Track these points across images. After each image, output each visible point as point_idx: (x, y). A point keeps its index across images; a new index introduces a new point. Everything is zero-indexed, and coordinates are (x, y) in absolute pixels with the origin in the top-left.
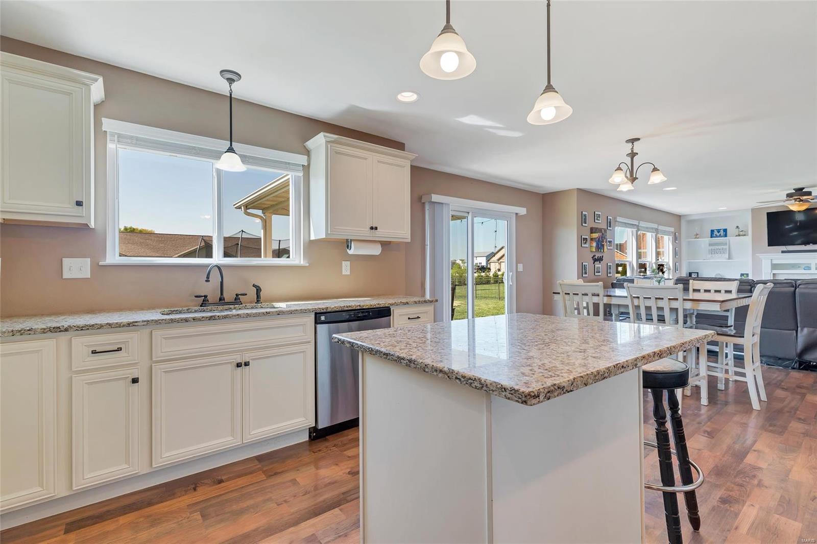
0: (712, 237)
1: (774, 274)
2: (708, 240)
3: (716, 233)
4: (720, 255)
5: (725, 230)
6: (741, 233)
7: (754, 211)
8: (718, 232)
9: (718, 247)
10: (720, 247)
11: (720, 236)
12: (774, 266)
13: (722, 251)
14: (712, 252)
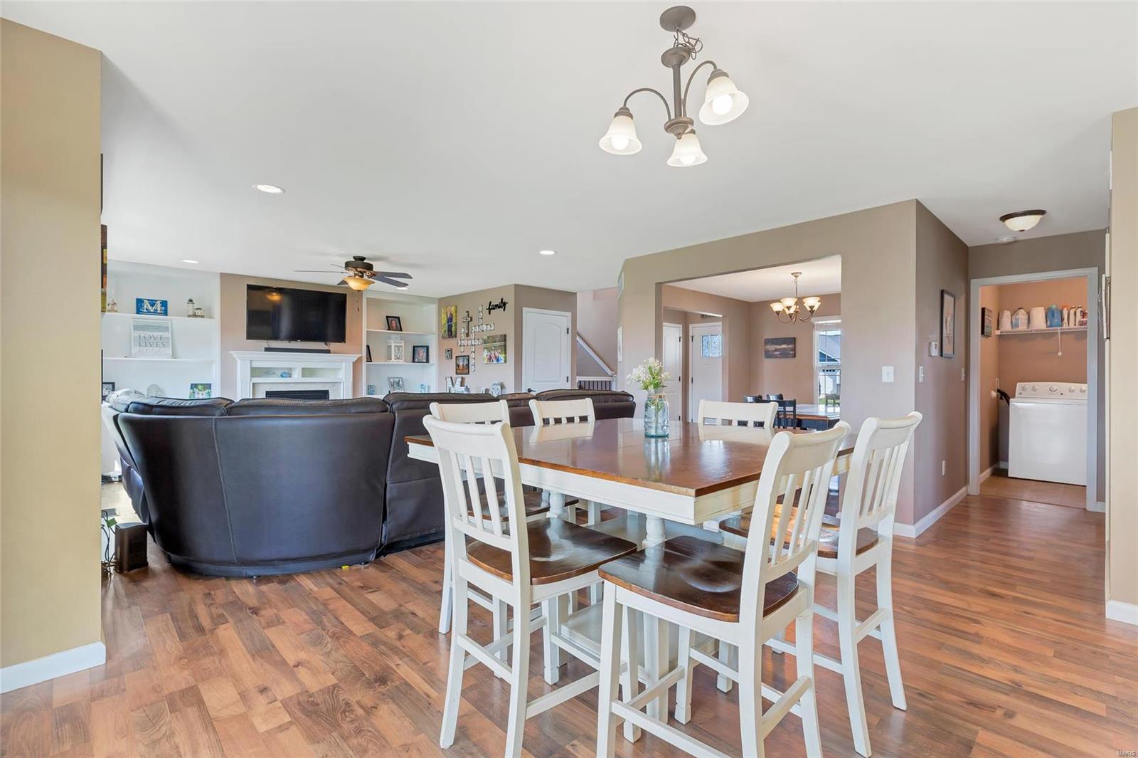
0: (138, 312)
1: (253, 384)
2: (131, 317)
3: (146, 305)
4: (158, 349)
5: (164, 304)
6: (199, 313)
7: (227, 279)
8: (152, 305)
9: (151, 334)
10: (155, 334)
11: (155, 312)
12: (255, 372)
13: (161, 343)
14: (142, 342)
